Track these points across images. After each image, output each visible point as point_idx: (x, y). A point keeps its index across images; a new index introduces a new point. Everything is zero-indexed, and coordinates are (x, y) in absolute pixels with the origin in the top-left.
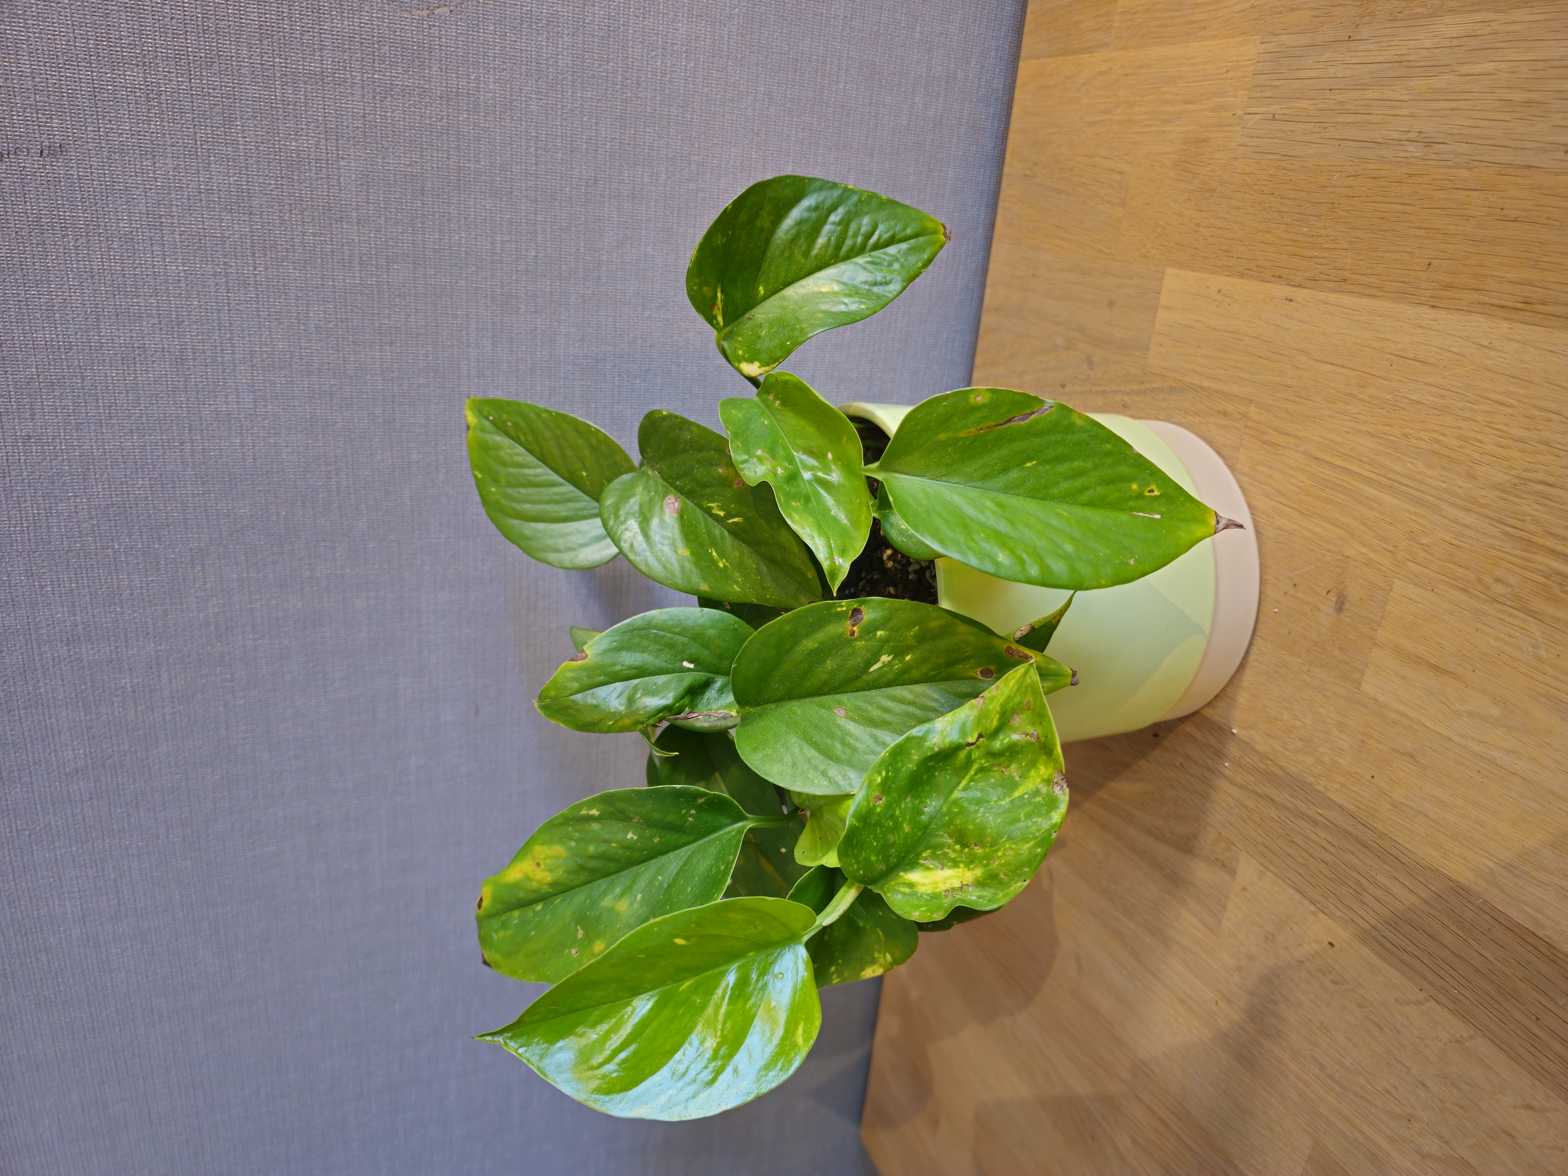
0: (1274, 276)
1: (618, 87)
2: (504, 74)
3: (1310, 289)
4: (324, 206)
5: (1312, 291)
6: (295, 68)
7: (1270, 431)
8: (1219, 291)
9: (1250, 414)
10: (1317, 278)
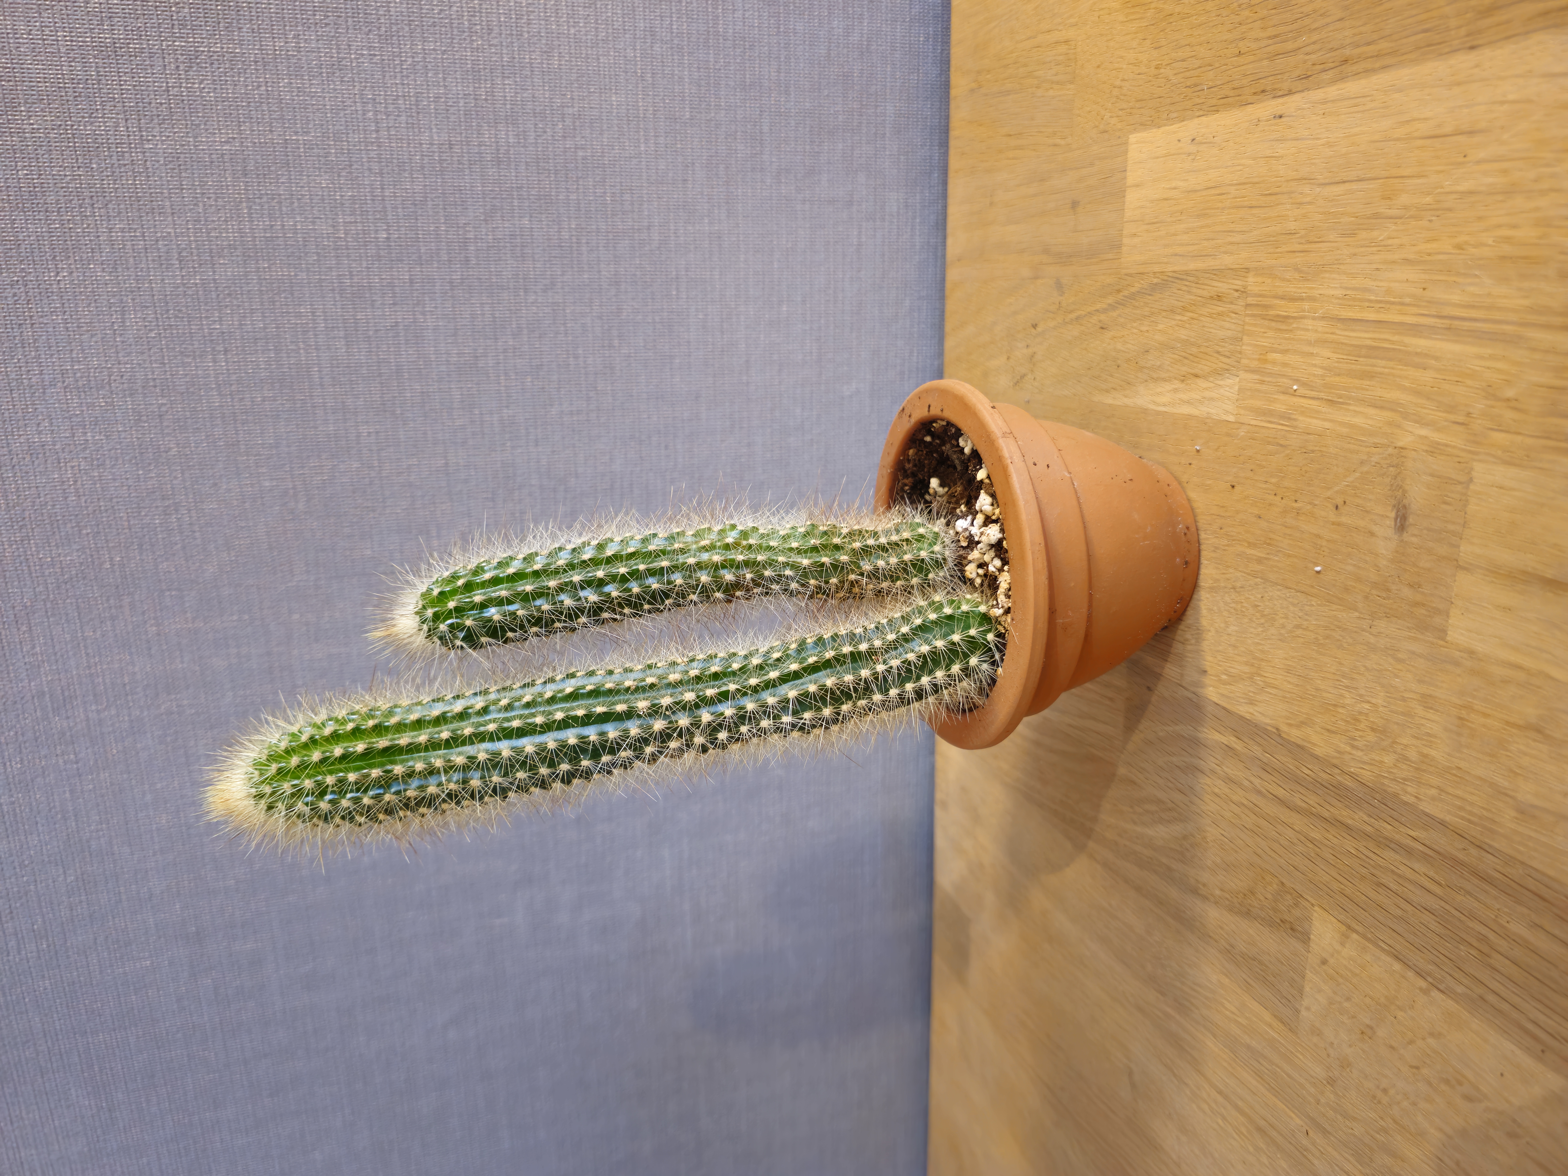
0: (1255, 93)
1: (466, 34)
2: (327, 29)
3: (1302, 91)
4: (131, 197)
5: (1305, 93)
6: (82, 42)
7: (1277, 302)
8: (1193, 140)
9: (1249, 288)
10: (1309, 73)
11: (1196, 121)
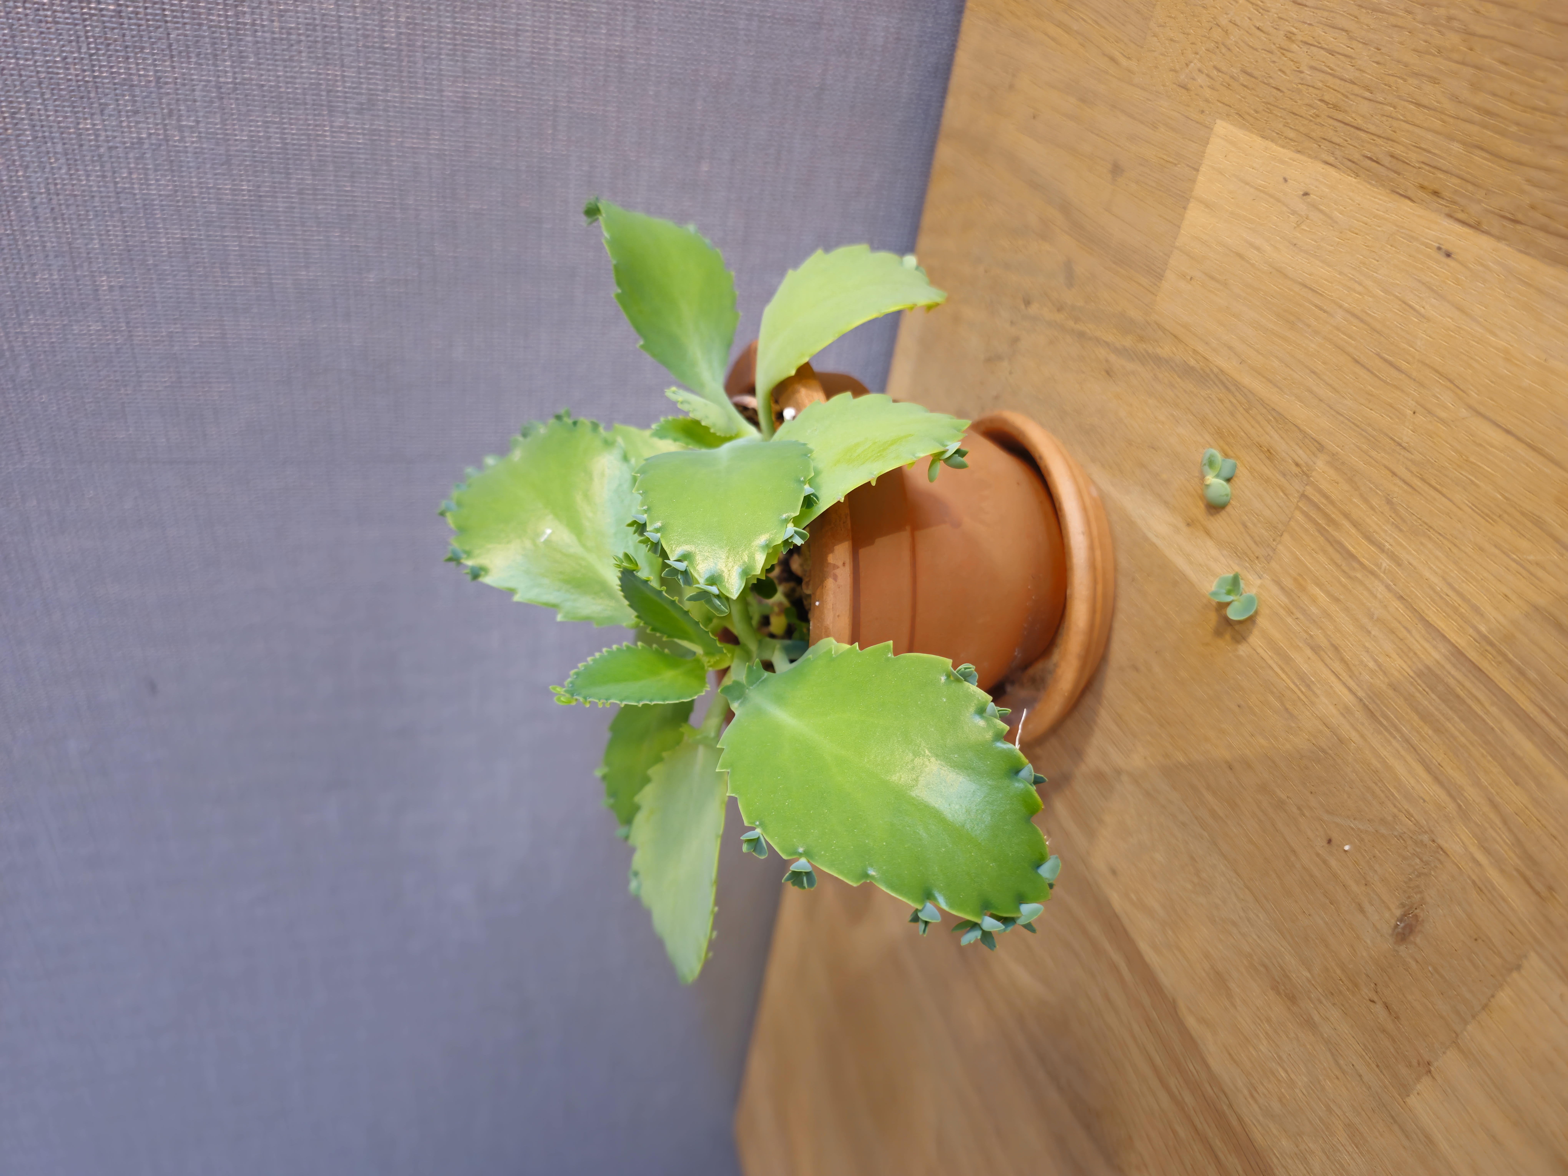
0: (1422, 187)
3: (1499, 238)
5: (1502, 246)
7: (1346, 524)
8: (1306, 194)
9: (1314, 474)
10: (1520, 217)
11: (1320, 167)
